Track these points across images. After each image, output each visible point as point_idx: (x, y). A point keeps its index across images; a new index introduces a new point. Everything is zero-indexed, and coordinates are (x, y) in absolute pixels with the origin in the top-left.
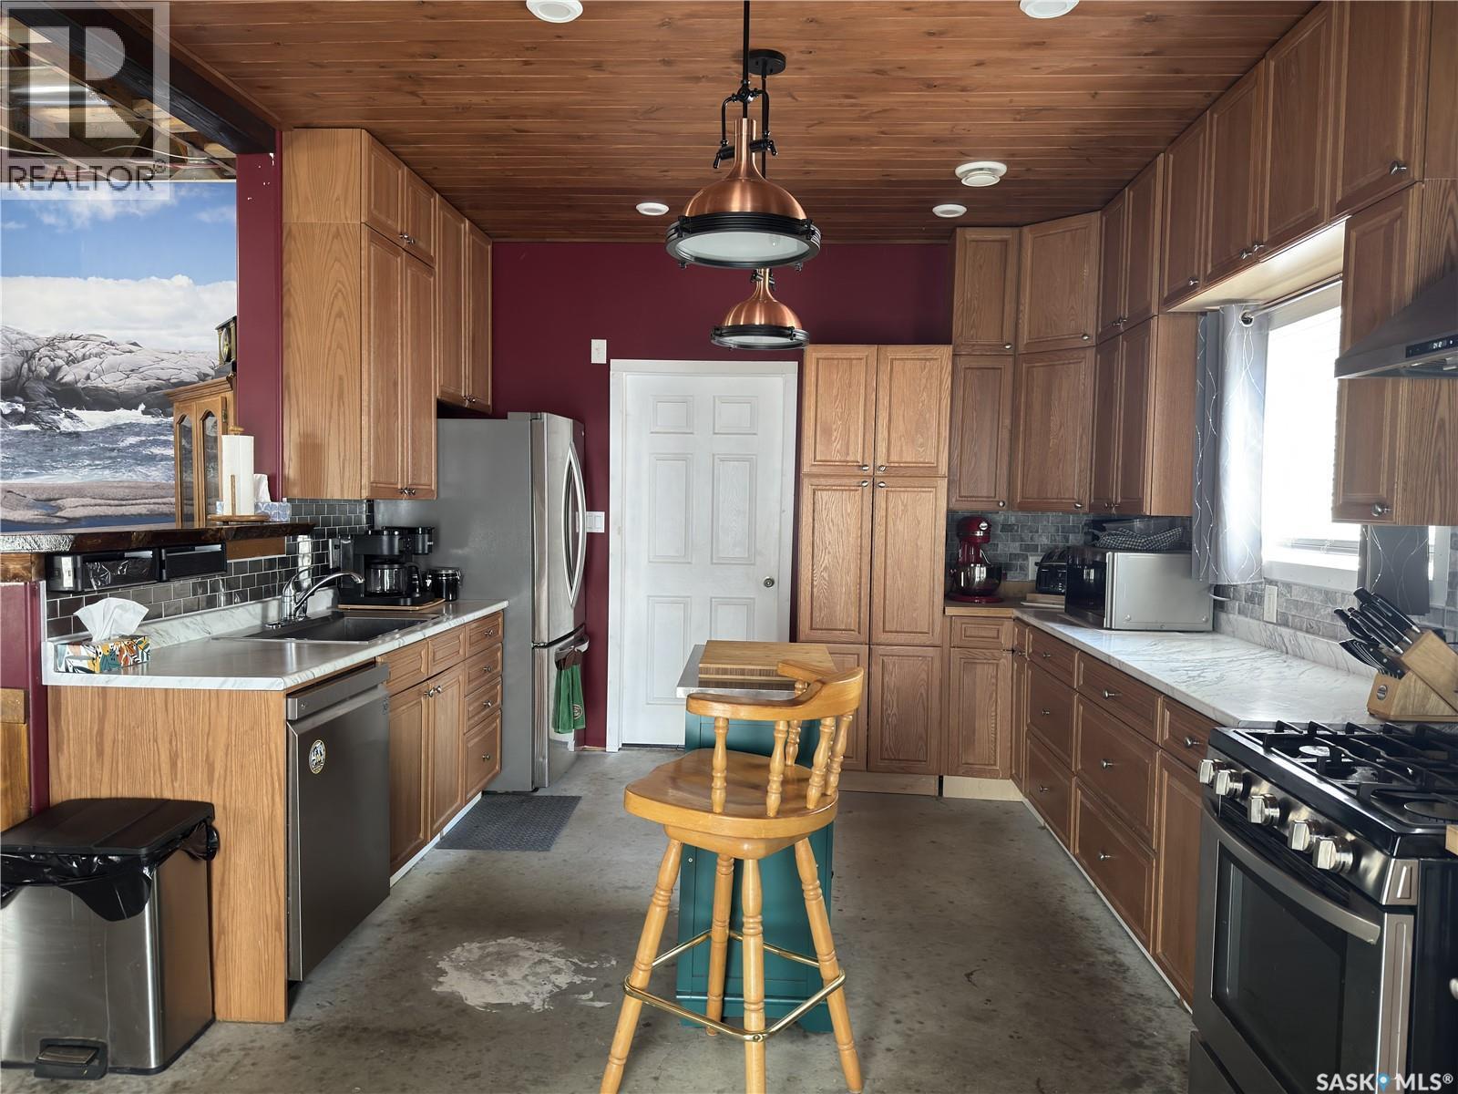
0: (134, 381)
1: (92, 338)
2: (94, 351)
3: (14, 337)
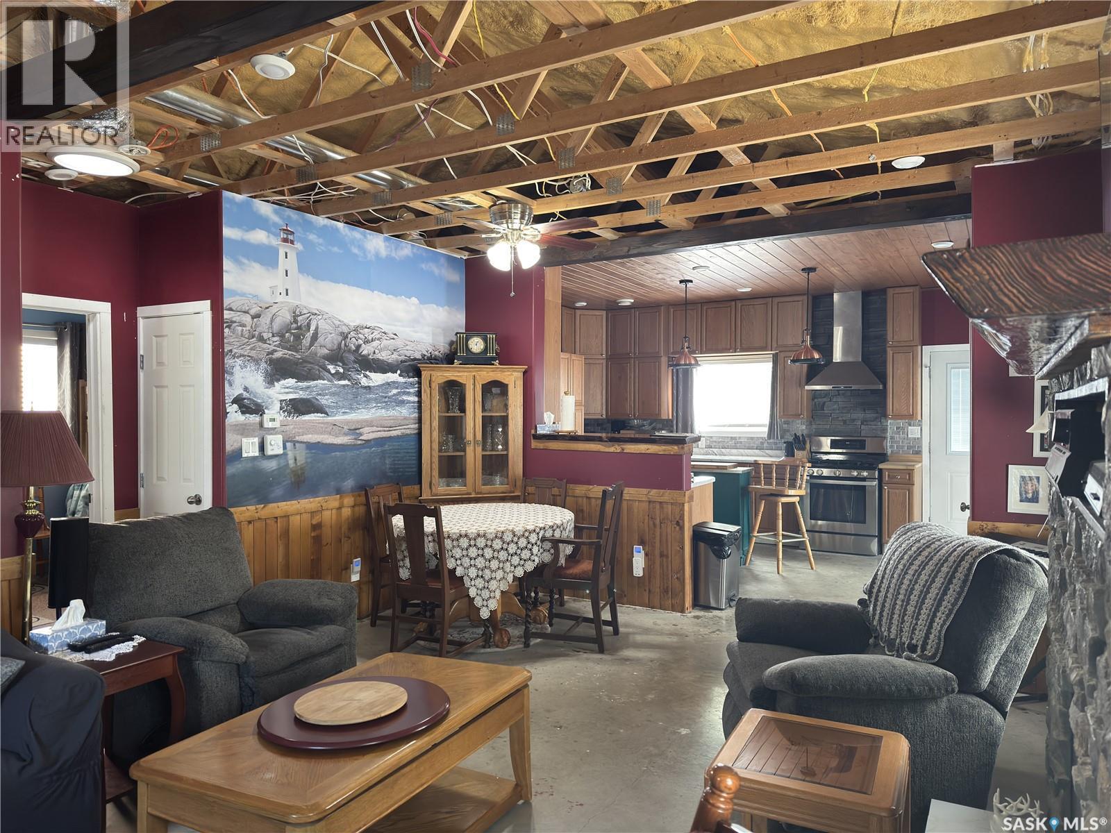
0: (395, 356)
1: (376, 328)
2: (377, 337)
3: (337, 323)
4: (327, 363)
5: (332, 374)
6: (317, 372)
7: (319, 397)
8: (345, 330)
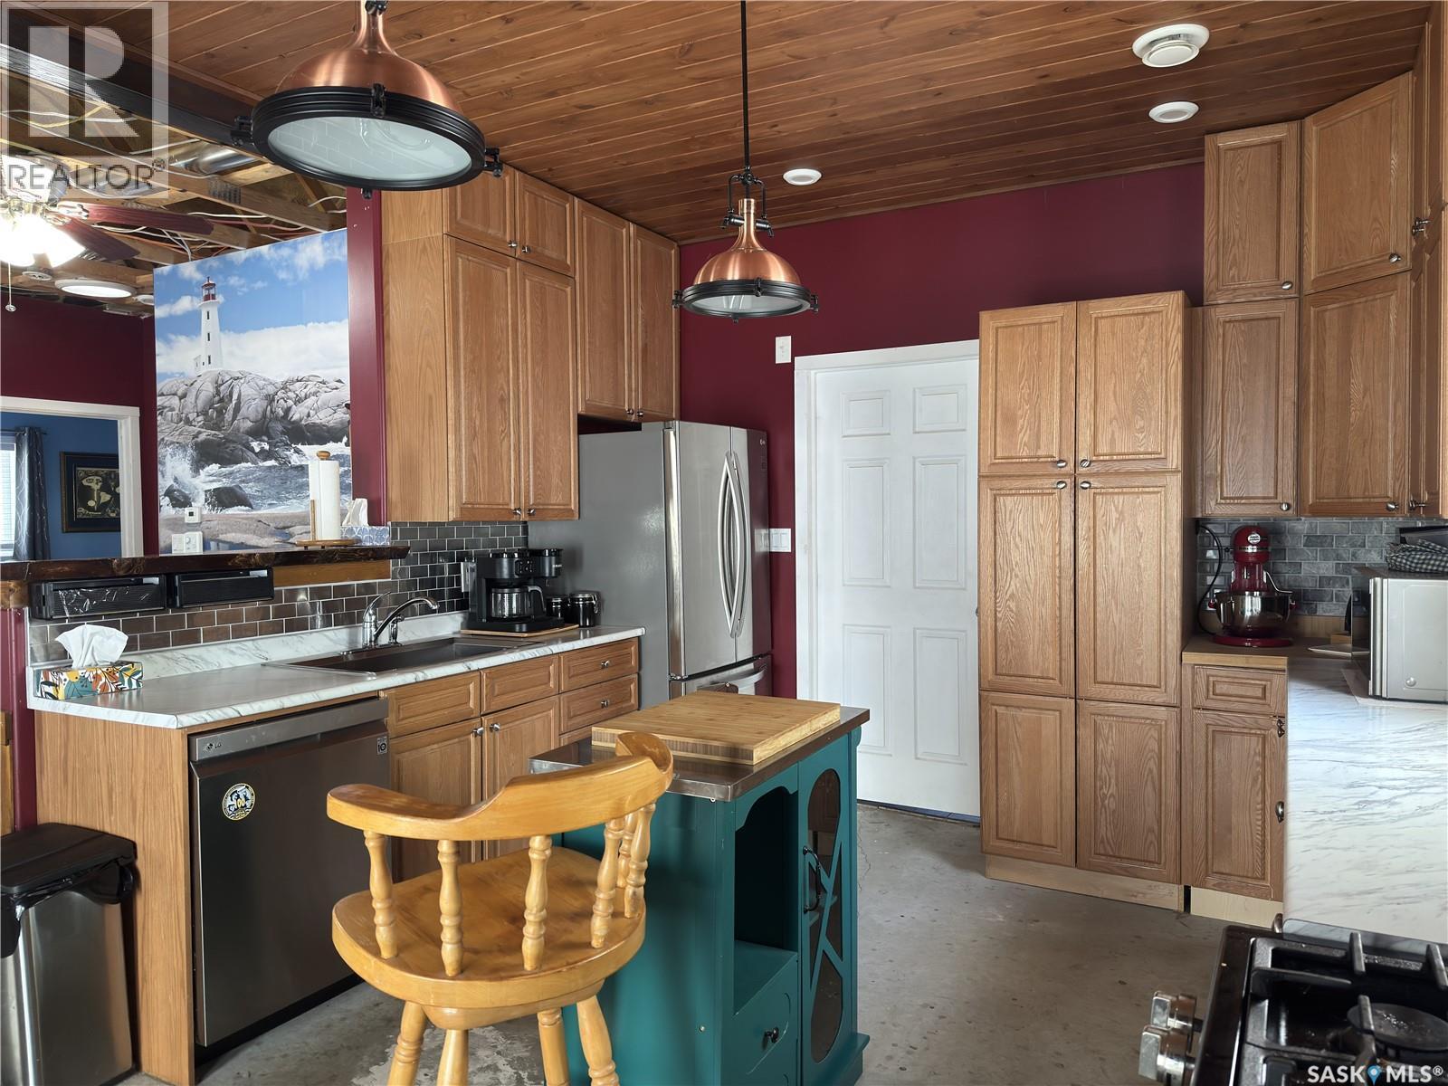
1: (311, 378)
2: (312, 391)
3: (261, 383)
4: (251, 438)
5: (256, 454)
6: (240, 453)
7: (242, 485)
8: (271, 390)
